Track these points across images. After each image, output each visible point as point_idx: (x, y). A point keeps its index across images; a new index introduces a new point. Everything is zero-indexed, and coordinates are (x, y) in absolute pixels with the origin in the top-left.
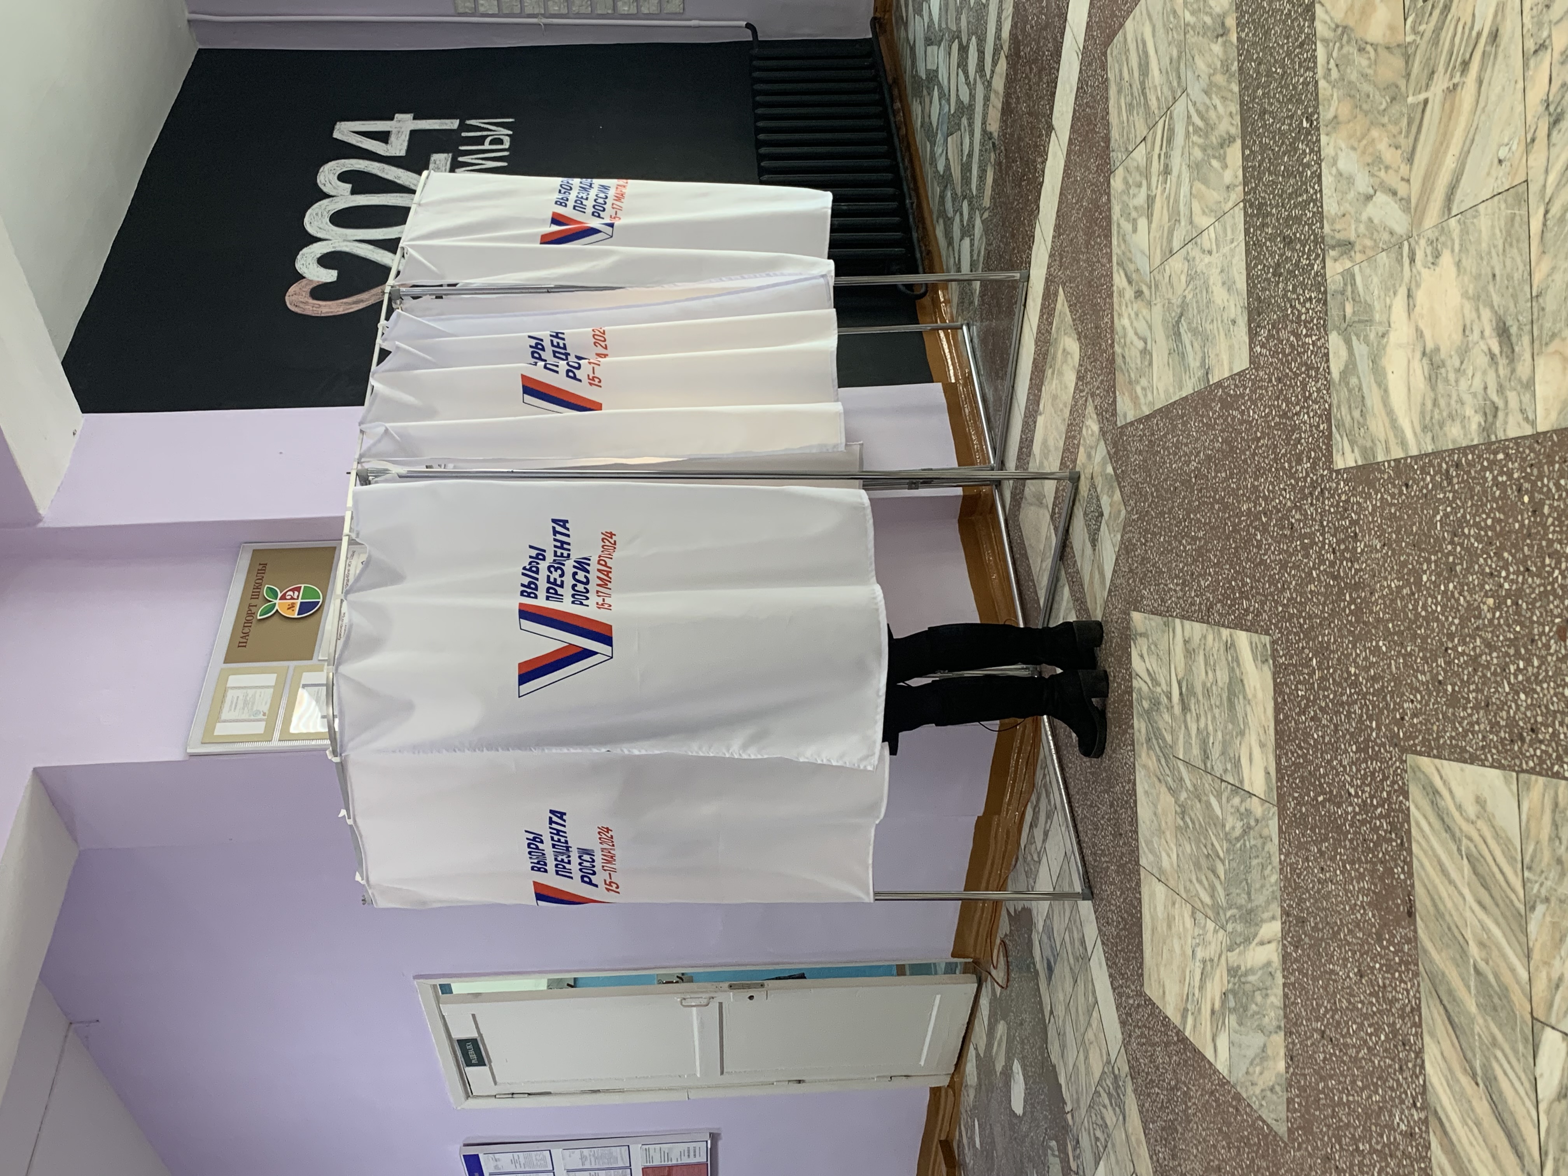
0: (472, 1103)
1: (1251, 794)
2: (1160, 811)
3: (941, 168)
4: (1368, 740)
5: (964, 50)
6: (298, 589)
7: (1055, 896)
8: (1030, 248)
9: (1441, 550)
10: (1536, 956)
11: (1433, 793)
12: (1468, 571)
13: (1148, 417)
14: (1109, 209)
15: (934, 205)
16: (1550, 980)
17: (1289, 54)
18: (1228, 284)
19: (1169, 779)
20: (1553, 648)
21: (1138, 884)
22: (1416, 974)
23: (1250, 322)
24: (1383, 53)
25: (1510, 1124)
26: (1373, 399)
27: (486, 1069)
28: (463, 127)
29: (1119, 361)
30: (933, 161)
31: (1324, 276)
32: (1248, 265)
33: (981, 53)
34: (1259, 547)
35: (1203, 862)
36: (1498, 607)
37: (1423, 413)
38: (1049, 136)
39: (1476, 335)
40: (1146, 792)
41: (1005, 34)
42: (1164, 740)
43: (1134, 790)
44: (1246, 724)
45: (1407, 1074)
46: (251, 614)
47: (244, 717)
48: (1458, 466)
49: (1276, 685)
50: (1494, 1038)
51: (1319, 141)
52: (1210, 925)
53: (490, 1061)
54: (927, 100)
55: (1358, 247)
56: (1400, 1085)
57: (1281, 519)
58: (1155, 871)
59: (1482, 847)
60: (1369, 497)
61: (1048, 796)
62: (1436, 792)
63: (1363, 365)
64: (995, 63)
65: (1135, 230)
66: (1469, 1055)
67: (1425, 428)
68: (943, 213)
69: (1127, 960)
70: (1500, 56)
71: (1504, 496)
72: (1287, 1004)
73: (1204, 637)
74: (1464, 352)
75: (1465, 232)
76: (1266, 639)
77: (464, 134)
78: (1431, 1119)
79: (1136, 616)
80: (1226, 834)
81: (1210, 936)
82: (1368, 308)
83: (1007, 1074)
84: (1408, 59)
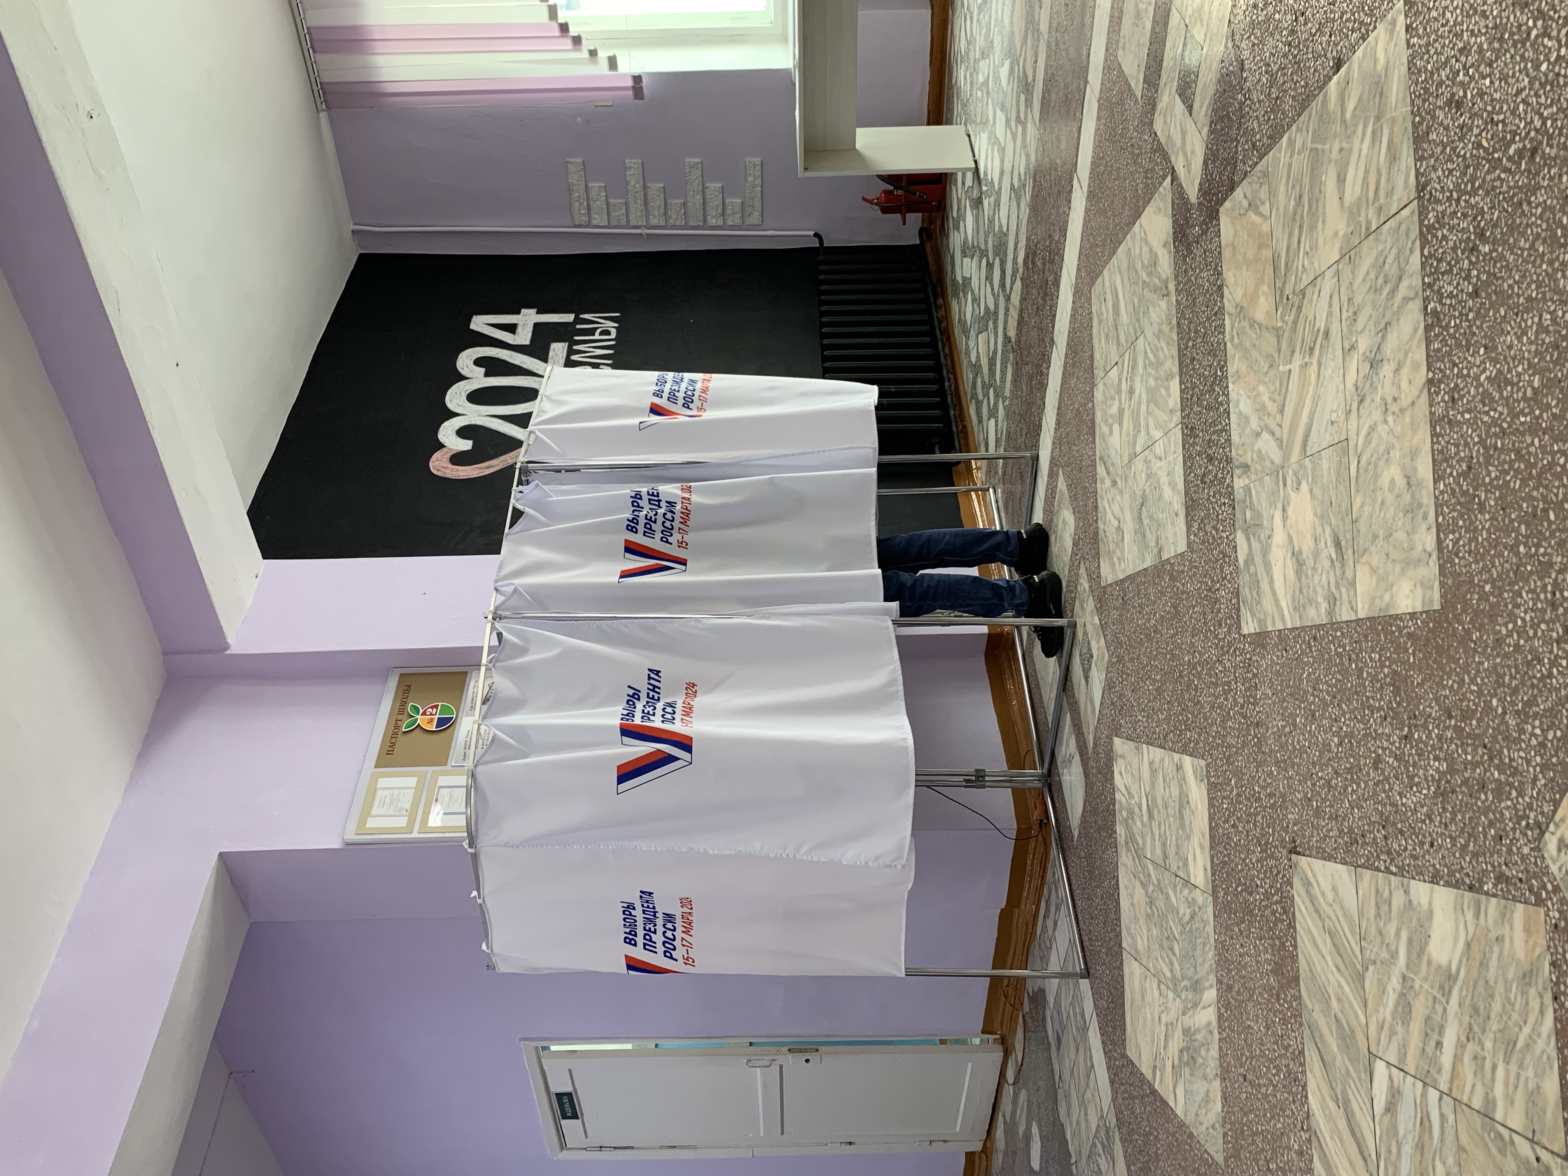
0: (565, 1155)
1: (1196, 887)
2: (1135, 902)
3: (973, 359)
4: (1267, 843)
5: (990, 266)
6: (436, 707)
7: (1062, 976)
8: (1039, 435)
9: (1307, 700)
10: (1370, 1005)
11: (1307, 884)
12: (1322, 716)
13: (1122, 581)
14: (1094, 414)
15: (969, 389)
16: (1378, 1022)
17: (1208, 319)
18: (1173, 485)
19: (1141, 876)
20: (1372, 775)
21: (1122, 964)
22: (1301, 1025)
23: (1187, 516)
24: (1264, 329)
25: (1359, 1135)
26: (1265, 586)
27: (579, 1122)
28: (578, 320)
29: (1101, 533)
30: (968, 352)
31: (1233, 487)
32: (1185, 472)
33: (1003, 271)
34: (1196, 691)
35: (1166, 944)
36: (1340, 744)
37: (1293, 597)
38: (1051, 347)
39: (1322, 545)
40: (1126, 887)
41: (1020, 260)
42: (1138, 844)
43: (1117, 884)
44: (1191, 829)
45: (1297, 1104)
46: (397, 727)
47: (390, 813)
48: (1315, 639)
49: (1210, 799)
50: (1348, 1071)
51: (1227, 387)
52: (1171, 995)
53: (582, 1115)
54: (963, 300)
55: (1252, 470)
56: (1293, 1113)
57: (1209, 669)
58: (1133, 952)
59: (1337, 923)
60: (1263, 657)
61: (1057, 891)
62: (1309, 883)
63: (1258, 559)
64: (1013, 283)
65: (1111, 433)
66: (1334, 1085)
67: (1295, 609)
68: (974, 396)
69: (1114, 1028)
70: (1330, 349)
71: (1342, 664)
72: (1222, 1056)
73: (1162, 760)
74: (1316, 555)
75: (1314, 469)
76: (1203, 763)
77: (578, 326)
78: (1313, 1138)
79: (1117, 741)
80: (1180, 920)
81: (1170, 1005)
82: (1259, 515)
83: (1028, 1137)
84: (1279, 338)
